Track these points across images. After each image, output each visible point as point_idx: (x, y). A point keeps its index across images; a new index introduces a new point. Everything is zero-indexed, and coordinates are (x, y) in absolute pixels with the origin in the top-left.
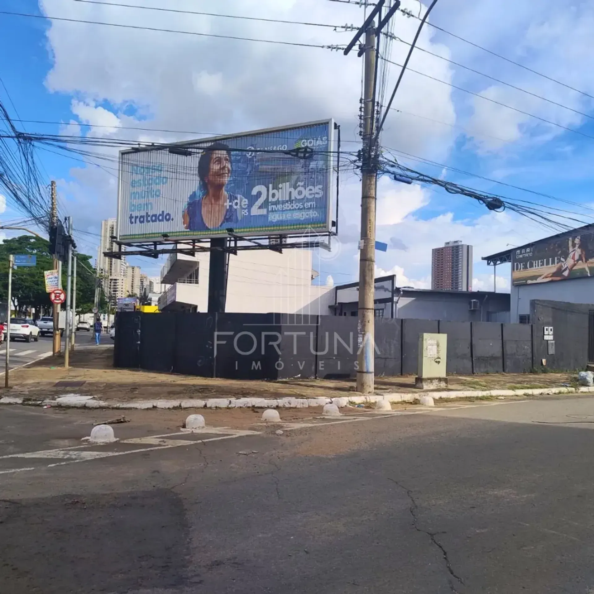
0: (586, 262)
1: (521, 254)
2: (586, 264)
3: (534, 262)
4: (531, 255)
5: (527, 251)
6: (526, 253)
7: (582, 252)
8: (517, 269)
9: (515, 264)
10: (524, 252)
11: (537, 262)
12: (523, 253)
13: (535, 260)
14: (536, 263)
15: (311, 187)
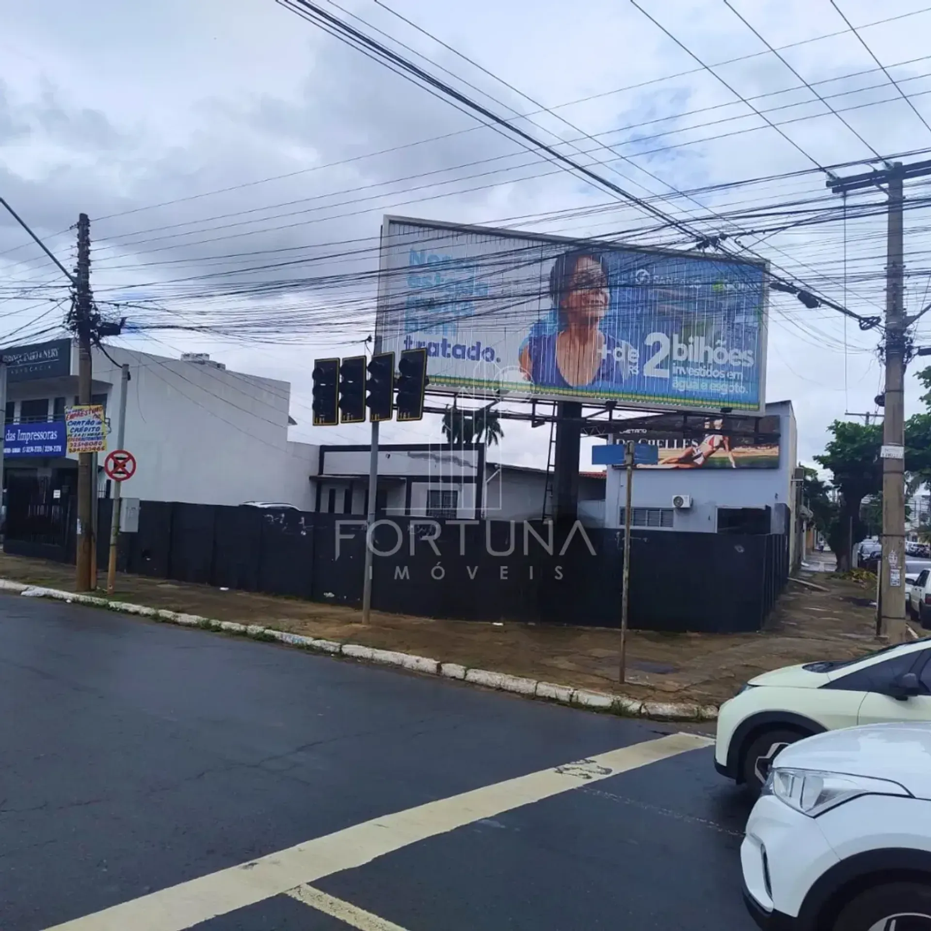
0: (730, 450)
2: (730, 453)
4: (644, 431)
7: (723, 436)
13: (651, 439)
15: (736, 350)
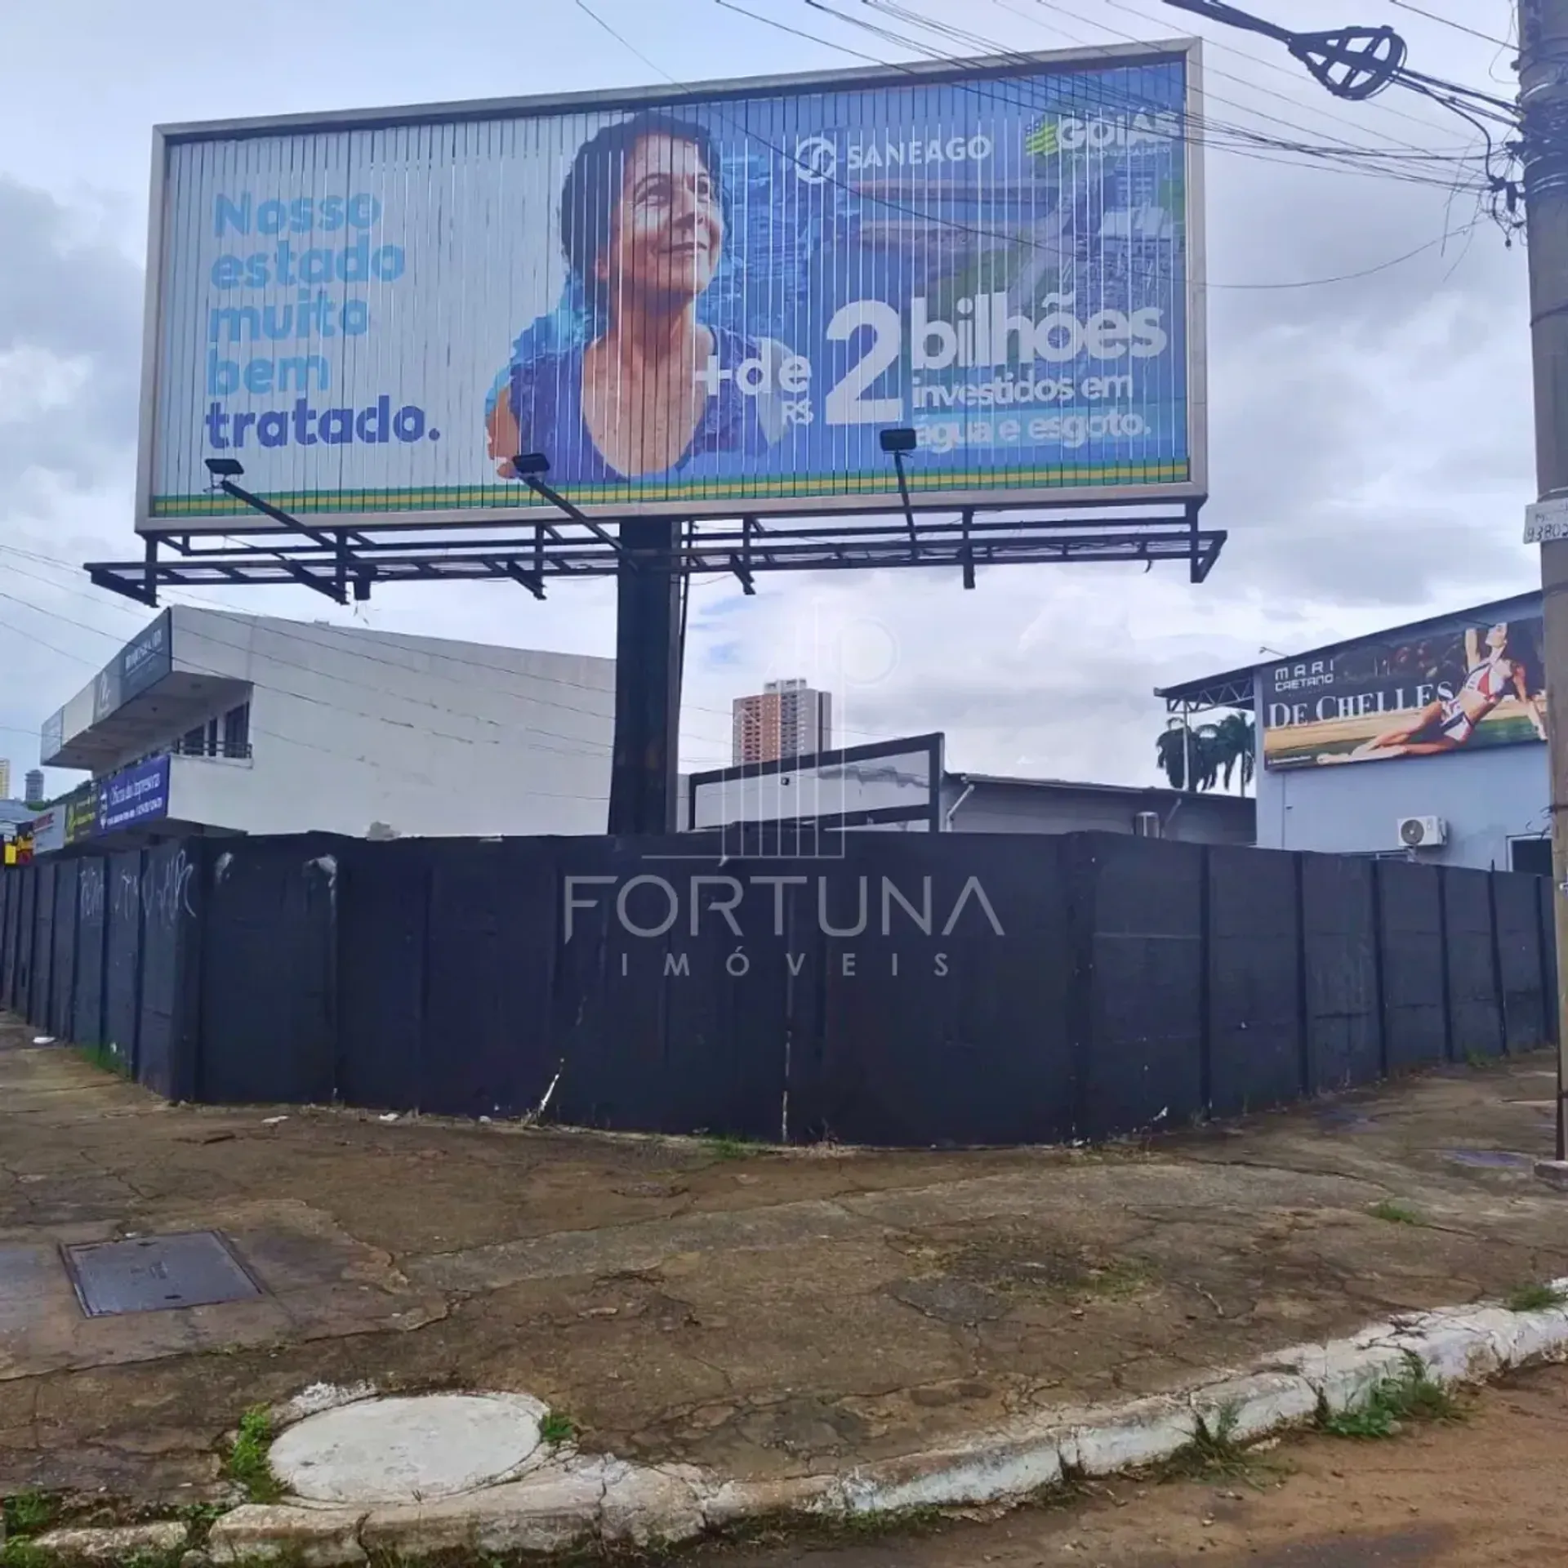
0: (1530, 696)
1: (1291, 677)
2: (1531, 703)
3: (1341, 701)
4: (1328, 679)
5: (1314, 669)
6: (1309, 674)
7: (1513, 669)
8: (1280, 721)
9: (1273, 708)
10: (1303, 672)
11: (1350, 700)
12: (1300, 676)
13: (1345, 695)
14: (1346, 703)
15: (1105, 314)
